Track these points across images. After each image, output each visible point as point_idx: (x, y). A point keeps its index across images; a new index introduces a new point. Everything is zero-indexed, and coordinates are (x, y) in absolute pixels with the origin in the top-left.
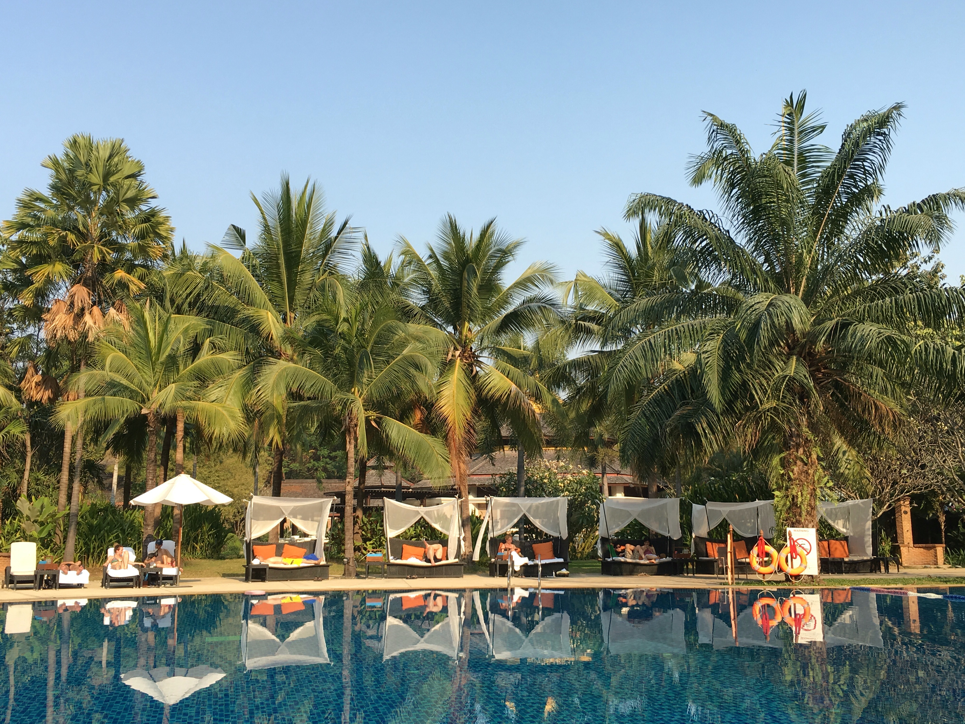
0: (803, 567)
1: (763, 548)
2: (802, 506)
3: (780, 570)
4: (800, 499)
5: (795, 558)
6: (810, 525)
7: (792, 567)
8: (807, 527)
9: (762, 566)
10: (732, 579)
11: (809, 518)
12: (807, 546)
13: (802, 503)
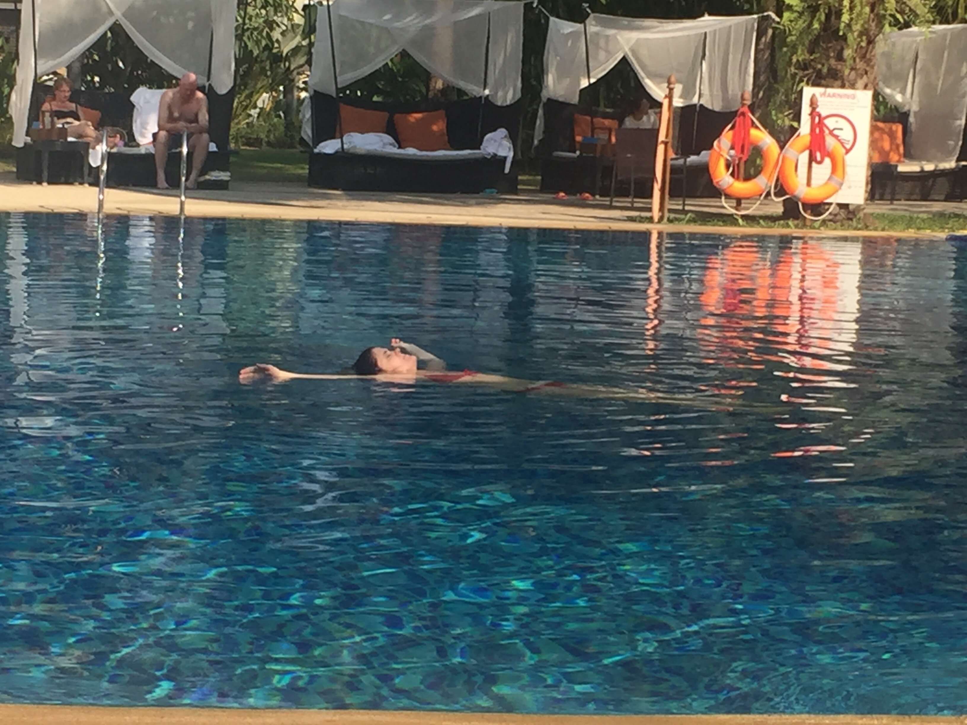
0: (833, 185)
1: (748, 133)
2: (850, 36)
3: (781, 190)
4: (845, 18)
5: (820, 163)
6: (860, 83)
7: (809, 184)
8: (853, 86)
9: (738, 179)
10: (661, 209)
11: (860, 65)
12: (846, 134)
13: (849, 26)
